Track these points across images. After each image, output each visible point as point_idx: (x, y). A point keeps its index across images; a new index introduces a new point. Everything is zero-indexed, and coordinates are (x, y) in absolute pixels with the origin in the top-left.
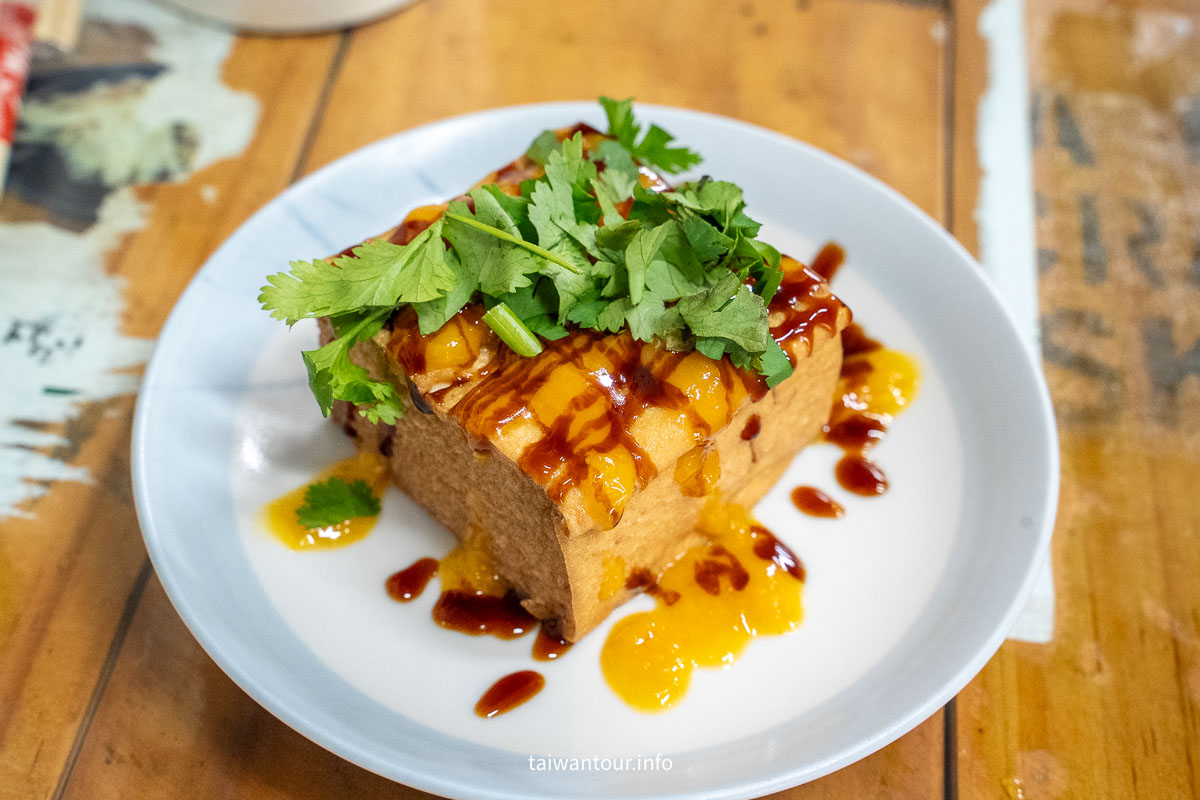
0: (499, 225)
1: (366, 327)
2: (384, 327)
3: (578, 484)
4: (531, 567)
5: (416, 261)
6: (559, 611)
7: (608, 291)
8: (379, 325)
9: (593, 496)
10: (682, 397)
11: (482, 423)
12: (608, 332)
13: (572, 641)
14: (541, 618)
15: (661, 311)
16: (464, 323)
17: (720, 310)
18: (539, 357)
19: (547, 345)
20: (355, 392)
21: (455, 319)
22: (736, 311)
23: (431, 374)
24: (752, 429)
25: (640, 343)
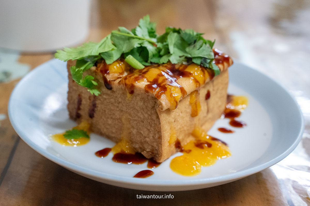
0: (128, 33)
1: (88, 65)
2: (94, 66)
3: (164, 93)
4: (145, 137)
5: (103, 46)
6: (155, 152)
7: (162, 53)
8: (92, 65)
9: (169, 96)
10: (190, 74)
11: (131, 80)
12: (163, 63)
13: (160, 161)
14: (148, 158)
15: (178, 58)
16: (119, 62)
17: (198, 49)
18: (144, 69)
19: (146, 66)
20: (87, 82)
21: (117, 61)
22: (203, 50)
23: (111, 75)
24: (208, 96)
25: (174, 65)
